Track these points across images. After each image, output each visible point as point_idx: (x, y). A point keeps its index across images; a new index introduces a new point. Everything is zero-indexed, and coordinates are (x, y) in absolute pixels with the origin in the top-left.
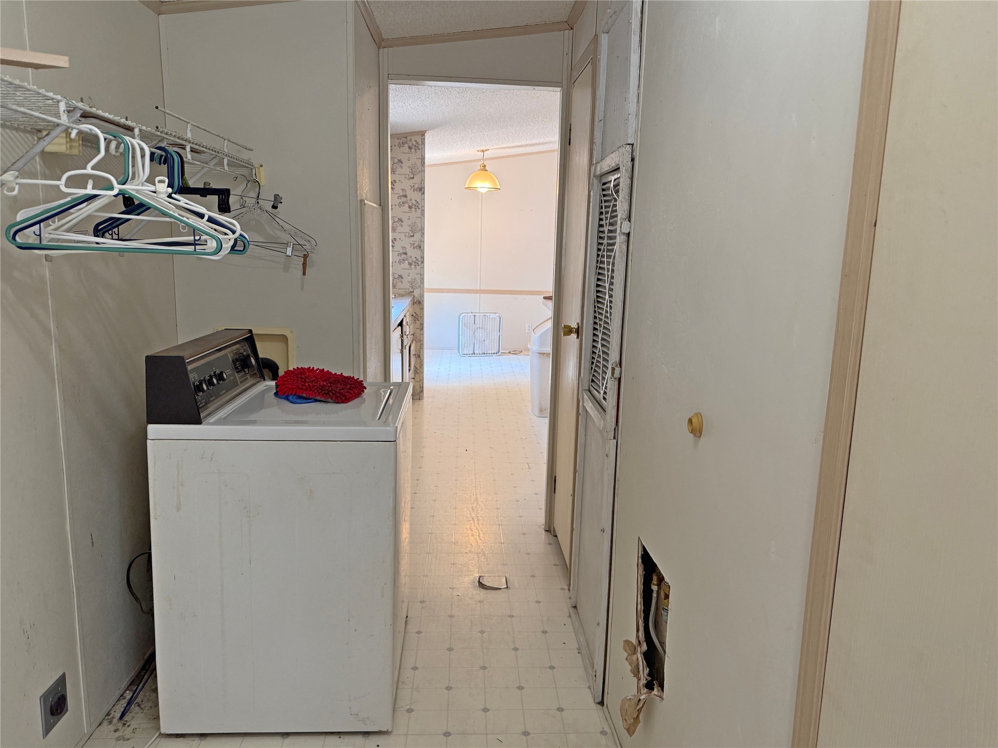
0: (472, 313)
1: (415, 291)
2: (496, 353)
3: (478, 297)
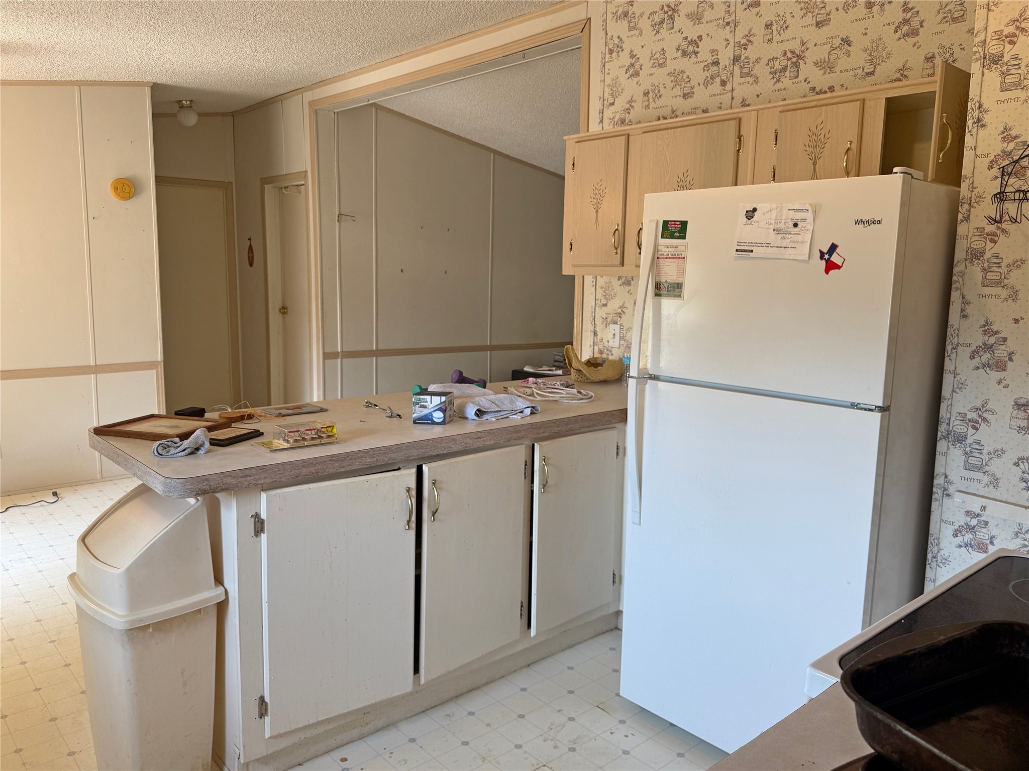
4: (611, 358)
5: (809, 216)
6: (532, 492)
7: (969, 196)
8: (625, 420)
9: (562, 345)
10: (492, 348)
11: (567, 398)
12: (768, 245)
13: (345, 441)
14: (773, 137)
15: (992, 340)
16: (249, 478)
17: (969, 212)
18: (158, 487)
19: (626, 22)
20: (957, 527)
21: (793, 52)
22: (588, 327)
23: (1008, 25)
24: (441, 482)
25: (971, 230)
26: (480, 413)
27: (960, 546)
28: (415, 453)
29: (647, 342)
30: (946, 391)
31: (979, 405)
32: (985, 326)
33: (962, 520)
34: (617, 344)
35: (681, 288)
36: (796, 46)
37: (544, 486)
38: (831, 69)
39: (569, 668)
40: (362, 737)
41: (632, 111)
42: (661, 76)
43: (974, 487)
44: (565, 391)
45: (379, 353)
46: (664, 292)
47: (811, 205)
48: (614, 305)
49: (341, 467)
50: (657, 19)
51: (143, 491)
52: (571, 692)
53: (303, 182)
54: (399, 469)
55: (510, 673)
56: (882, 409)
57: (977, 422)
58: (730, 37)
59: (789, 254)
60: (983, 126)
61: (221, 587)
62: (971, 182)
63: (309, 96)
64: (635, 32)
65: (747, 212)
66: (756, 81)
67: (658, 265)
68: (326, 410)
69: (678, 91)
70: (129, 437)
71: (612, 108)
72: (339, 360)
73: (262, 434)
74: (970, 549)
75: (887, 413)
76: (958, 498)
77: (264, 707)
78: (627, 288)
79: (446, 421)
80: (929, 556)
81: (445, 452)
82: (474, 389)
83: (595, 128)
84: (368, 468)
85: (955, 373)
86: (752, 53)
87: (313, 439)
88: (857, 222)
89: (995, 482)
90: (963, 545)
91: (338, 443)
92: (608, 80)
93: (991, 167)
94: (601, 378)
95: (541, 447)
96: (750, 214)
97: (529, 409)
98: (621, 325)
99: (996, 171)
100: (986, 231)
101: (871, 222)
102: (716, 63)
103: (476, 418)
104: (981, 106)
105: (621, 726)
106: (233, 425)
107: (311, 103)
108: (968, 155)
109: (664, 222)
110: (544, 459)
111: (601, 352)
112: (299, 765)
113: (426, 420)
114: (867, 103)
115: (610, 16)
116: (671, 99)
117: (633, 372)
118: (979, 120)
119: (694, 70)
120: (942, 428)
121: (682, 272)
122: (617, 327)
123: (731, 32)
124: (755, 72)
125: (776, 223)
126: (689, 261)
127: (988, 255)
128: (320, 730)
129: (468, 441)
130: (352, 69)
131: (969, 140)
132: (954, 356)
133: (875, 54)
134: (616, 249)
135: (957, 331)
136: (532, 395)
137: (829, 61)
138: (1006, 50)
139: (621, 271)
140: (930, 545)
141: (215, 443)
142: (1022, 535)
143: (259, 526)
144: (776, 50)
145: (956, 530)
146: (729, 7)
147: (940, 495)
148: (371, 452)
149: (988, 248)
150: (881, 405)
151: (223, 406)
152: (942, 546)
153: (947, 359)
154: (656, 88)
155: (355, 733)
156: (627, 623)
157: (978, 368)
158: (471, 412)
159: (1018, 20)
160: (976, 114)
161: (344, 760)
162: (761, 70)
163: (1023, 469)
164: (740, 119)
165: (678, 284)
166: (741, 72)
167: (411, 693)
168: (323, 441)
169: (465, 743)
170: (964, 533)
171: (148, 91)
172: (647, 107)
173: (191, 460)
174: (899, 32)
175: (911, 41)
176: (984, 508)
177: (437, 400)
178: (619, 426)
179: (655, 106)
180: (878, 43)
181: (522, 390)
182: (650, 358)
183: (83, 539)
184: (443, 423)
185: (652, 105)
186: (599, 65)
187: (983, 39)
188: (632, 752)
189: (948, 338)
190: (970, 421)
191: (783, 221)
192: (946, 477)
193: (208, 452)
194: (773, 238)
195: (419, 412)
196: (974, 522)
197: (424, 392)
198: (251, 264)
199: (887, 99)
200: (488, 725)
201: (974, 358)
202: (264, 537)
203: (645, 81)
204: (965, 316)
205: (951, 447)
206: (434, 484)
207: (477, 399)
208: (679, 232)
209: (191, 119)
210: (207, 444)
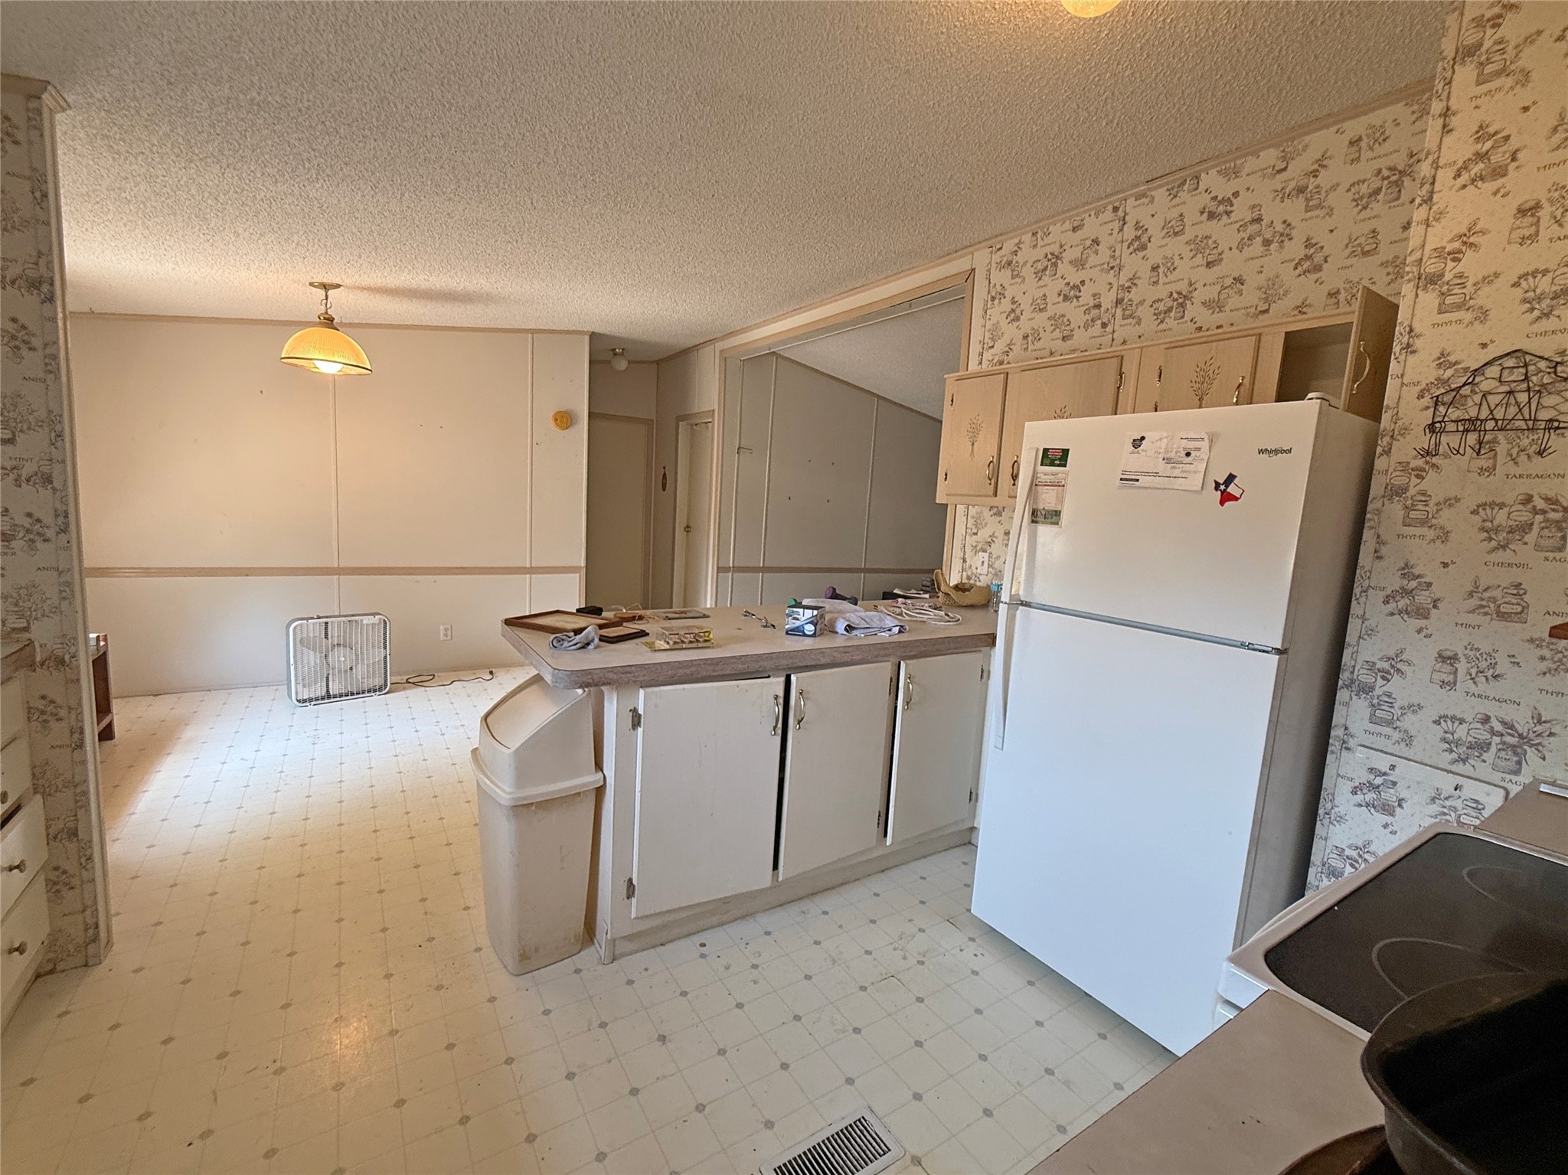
0: (319, 618)
1: (33, 627)
2: (380, 689)
3: (336, 582)
4: (978, 584)
5: (1205, 445)
6: (896, 707)
7: (1393, 427)
8: (993, 644)
9: (931, 571)
10: (865, 571)
11: (935, 620)
12: (1156, 474)
13: (719, 646)
14: (1157, 374)
15: (1413, 584)
16: (628, 675)
17: (1391, 445)
18: (548, 678)
19: (1010, 270)
20: (1357, 784)
21: (1179, 293)
22: (957, 553)
23: (1451, 241)
24: (809, 692)
25: (1393, 463)
26: (849, 628)
27: (1360, 805)
28: (784, 662)
29: (1020, 569)
30: (1351, 637)
31: (1392, 654)
32: (1404, 569)
33: (1364, 776)
34: (985, 571)
35: (1059, 515)
36: (1183, 287)
37: (908, 703)
38: (1221, 309)
39: (922, 878)
40: (721, 925)
41: (1011, 353)
42: (1041, 320)
43: (1380, 743)
44: (933, 613)
45: (765, 570)
46: (1040, 519)
47: (1207, 433)
48: (984, 534)
49: (714, 671)
50: (1040, 266)
51: (538, 679)
52: (923, 902)
53: (710, 420)
54: (769, 677)
55: (864, 877)
56: (1278, 651)
57: (1388, 673)
58: (1114, 281)
59: (1179, 483)
60: (1414, 352)
61: (601, 773)
62: (1395, 412)
63: (720, 346)
64: (1018, 280)
65: (1134, 440)
66: (1139, 323)
67: (1036, 492)
68: (708, 617)
69: (1057, 334)
70: (533, 629)
71: (991, 351)
72: (730, 574)
73: (648, 634)
74: (1372, 810)
75: (1285, 656)
76: (1361, 754)
77: (631, 890)
78: (999, 519)
79: (817, 634)
80: (1321, 811)
81: (813, 663)
82: (846, 605)
83: (973, 367)
84: (739, 674)
85: (1363, 618)
86: (1135, 295)
87: (691, 642)
88: (1261, 451)
89: (1408, 740)
90: (1364, 804)
91: (713, 648)
92: (989, 325)
93: (1420, 396)
94: (969, 602)
95: (907, 665)
96: (1137, 443)
97: (898, 628)
98: (990, 553)
99: (1427, 400)
100: (1411, 466)
101: (1276, 452)
102: (1098, 306)
103: (845, 633)
104: (1411, 330)
105: (971, 943)
106: (624, 624)
107: (722, 352)
108: (1392, 385)
109: (1044, 449)
110: (909, 677)
111: (969, 578)
112: (662, 945)
113: (798, 632)
114: (1263, 339)
115: (994, 265)
116: (1050, 340)
117: (1005, 597)
118: (1408, 346)
119: (1074, 313)
120: (1344, 676)
121: (1061, 499)
122: (986, 555)
123: (1115, 276)
124: (1138, 313)
125: (1166, 452)
126: (1068, 488)
127: (1412, 491)
128: (684, 915)
129: (835, 654)
130: (758, 321)
131: (1394, 367)
132: (1362, 600)
133: (1271, 293)
134: (990, 479)
135: (1368, 574)
136: (901, 614)
137: (1219, 300)
138: (1448, 268)
139: (994, 501)
140: (1322, 800)
141: (603, 639)
142: (1441, 802)
143: (636, 720)
144: (1162, 291)
145: (1356, 787)
146: (1114, 251)
147: (1339, 747)
148: (743, 659)
149: (1412, 484)
150: (1279, 646)
151: (619, 607)
152: (1336, 802)
153: (1354, 603)
154: (1035, 331)
155: (715, 920)
156: (982, 840)
157: (1392, 614)
158: (840, 627)
159: (1465, 235)
160: (1405, 340)
161: (703, 945)
162: (1145, 313)
163: (1446, 728)
164: (1122, 357)
165: (1056, 511)
166: (1123, 315)
167: (771, 888)
168: (700, 645)
169: (817, 943)
170: (1365, 791)
171: (587, 338)
172: (1026, 349)
173: (581, 654)
174: (1300, 268)
175: (1313, 276)
176: (1393, 767)
177: (809, 613)
178: (985, 649)
179: (1034, 348)
180: (1274, 281)
181: (891, 609)
182: (1022, 584)
183: (486, 717)
184: (814, 635)
185: (1031, 347)
186: (981, 312)
187: (1419, 257)
188: (981, 973)
189: (1356, 580)
190: (1379, 670)
191: (1174, 451)
192: (1346, 729)
193: (596, 647)
194: (1161, 467)
195: (791, 624)
196: (1379, 781)
197: (798, 605)
198: (664, 489)
199: (1287, 333)
200: (841, 927)
201: (1388, 603)
202: (640, 730)
203: (1026, 325)
204: (1380, 558)
205: (1354, 697)
206: (801, 693)
207: (848, 615)
208: (1060, 459)
209: (622, 365)
210: (597, 640)
